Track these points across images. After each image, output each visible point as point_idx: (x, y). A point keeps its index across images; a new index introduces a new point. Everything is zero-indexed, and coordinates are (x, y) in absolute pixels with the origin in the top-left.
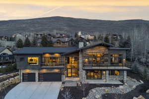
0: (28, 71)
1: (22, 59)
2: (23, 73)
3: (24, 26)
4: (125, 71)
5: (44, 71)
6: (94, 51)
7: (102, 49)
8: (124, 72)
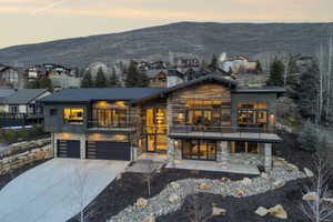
0: (66, 136)
1: (53, 112)
2: (58, 141)
3: (114, 46)
4: (267, 145)
5: (97, 137)
6: (196, 96)
7: (216, 90)
8: (264, 147)
